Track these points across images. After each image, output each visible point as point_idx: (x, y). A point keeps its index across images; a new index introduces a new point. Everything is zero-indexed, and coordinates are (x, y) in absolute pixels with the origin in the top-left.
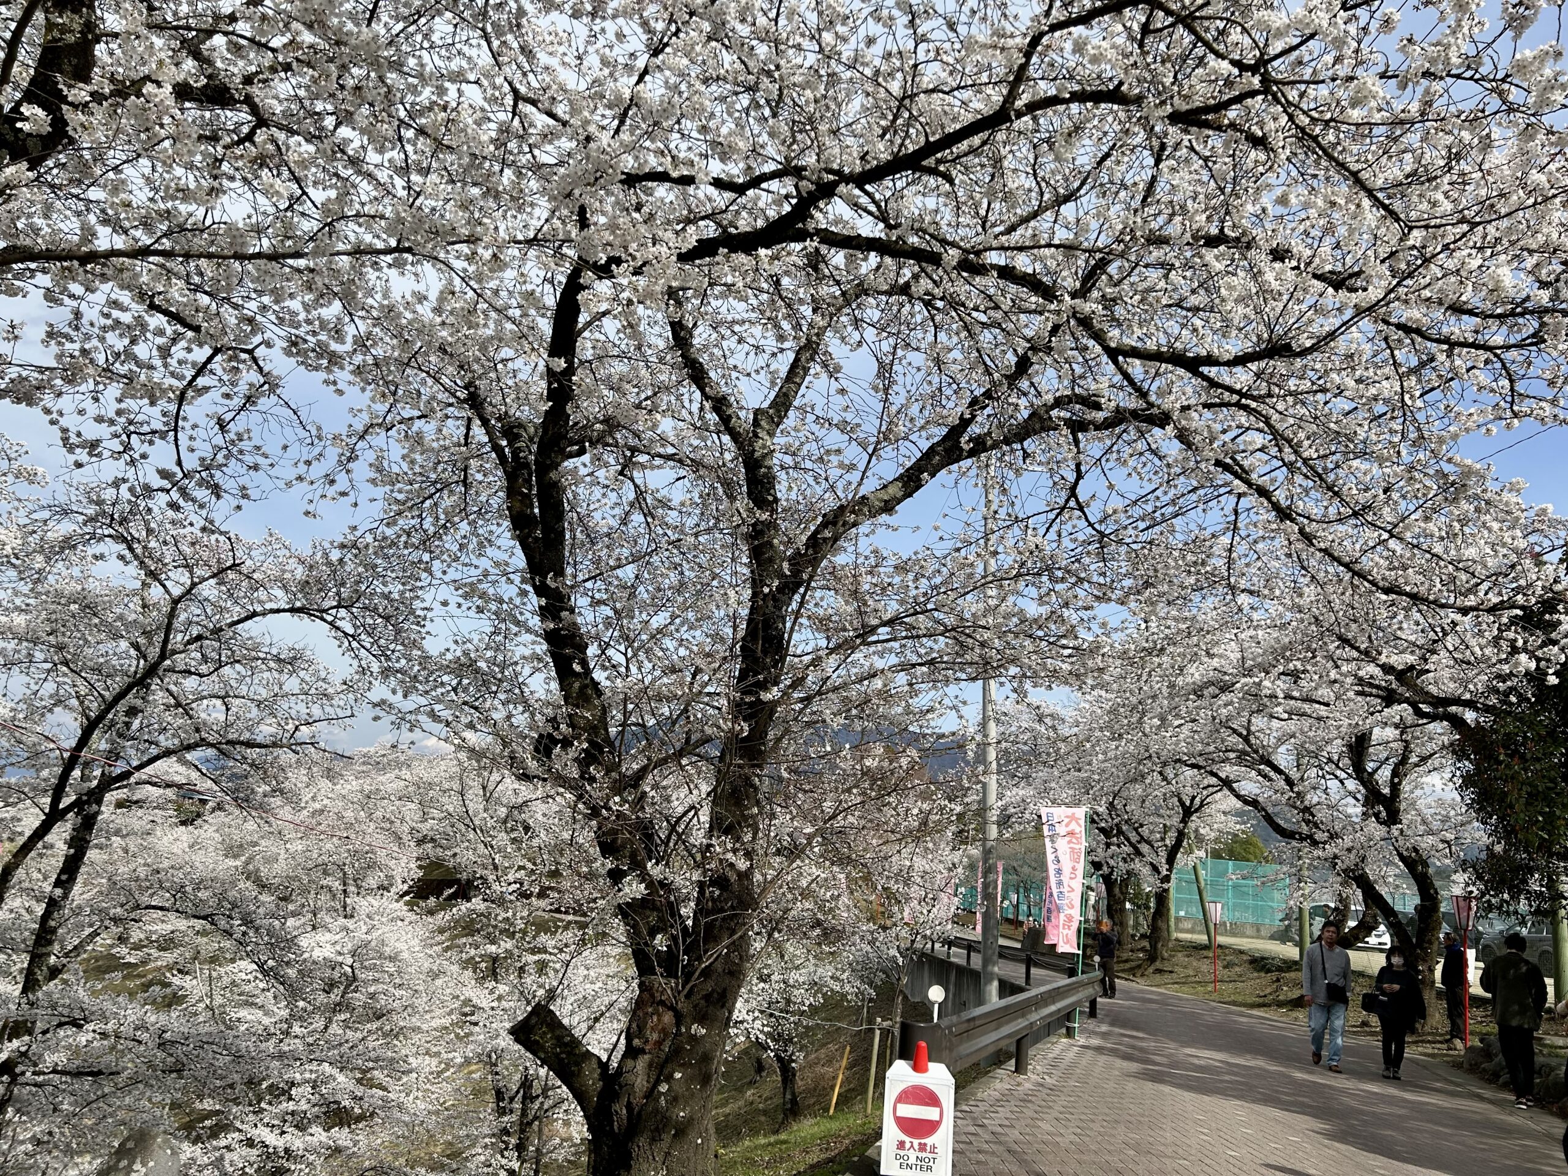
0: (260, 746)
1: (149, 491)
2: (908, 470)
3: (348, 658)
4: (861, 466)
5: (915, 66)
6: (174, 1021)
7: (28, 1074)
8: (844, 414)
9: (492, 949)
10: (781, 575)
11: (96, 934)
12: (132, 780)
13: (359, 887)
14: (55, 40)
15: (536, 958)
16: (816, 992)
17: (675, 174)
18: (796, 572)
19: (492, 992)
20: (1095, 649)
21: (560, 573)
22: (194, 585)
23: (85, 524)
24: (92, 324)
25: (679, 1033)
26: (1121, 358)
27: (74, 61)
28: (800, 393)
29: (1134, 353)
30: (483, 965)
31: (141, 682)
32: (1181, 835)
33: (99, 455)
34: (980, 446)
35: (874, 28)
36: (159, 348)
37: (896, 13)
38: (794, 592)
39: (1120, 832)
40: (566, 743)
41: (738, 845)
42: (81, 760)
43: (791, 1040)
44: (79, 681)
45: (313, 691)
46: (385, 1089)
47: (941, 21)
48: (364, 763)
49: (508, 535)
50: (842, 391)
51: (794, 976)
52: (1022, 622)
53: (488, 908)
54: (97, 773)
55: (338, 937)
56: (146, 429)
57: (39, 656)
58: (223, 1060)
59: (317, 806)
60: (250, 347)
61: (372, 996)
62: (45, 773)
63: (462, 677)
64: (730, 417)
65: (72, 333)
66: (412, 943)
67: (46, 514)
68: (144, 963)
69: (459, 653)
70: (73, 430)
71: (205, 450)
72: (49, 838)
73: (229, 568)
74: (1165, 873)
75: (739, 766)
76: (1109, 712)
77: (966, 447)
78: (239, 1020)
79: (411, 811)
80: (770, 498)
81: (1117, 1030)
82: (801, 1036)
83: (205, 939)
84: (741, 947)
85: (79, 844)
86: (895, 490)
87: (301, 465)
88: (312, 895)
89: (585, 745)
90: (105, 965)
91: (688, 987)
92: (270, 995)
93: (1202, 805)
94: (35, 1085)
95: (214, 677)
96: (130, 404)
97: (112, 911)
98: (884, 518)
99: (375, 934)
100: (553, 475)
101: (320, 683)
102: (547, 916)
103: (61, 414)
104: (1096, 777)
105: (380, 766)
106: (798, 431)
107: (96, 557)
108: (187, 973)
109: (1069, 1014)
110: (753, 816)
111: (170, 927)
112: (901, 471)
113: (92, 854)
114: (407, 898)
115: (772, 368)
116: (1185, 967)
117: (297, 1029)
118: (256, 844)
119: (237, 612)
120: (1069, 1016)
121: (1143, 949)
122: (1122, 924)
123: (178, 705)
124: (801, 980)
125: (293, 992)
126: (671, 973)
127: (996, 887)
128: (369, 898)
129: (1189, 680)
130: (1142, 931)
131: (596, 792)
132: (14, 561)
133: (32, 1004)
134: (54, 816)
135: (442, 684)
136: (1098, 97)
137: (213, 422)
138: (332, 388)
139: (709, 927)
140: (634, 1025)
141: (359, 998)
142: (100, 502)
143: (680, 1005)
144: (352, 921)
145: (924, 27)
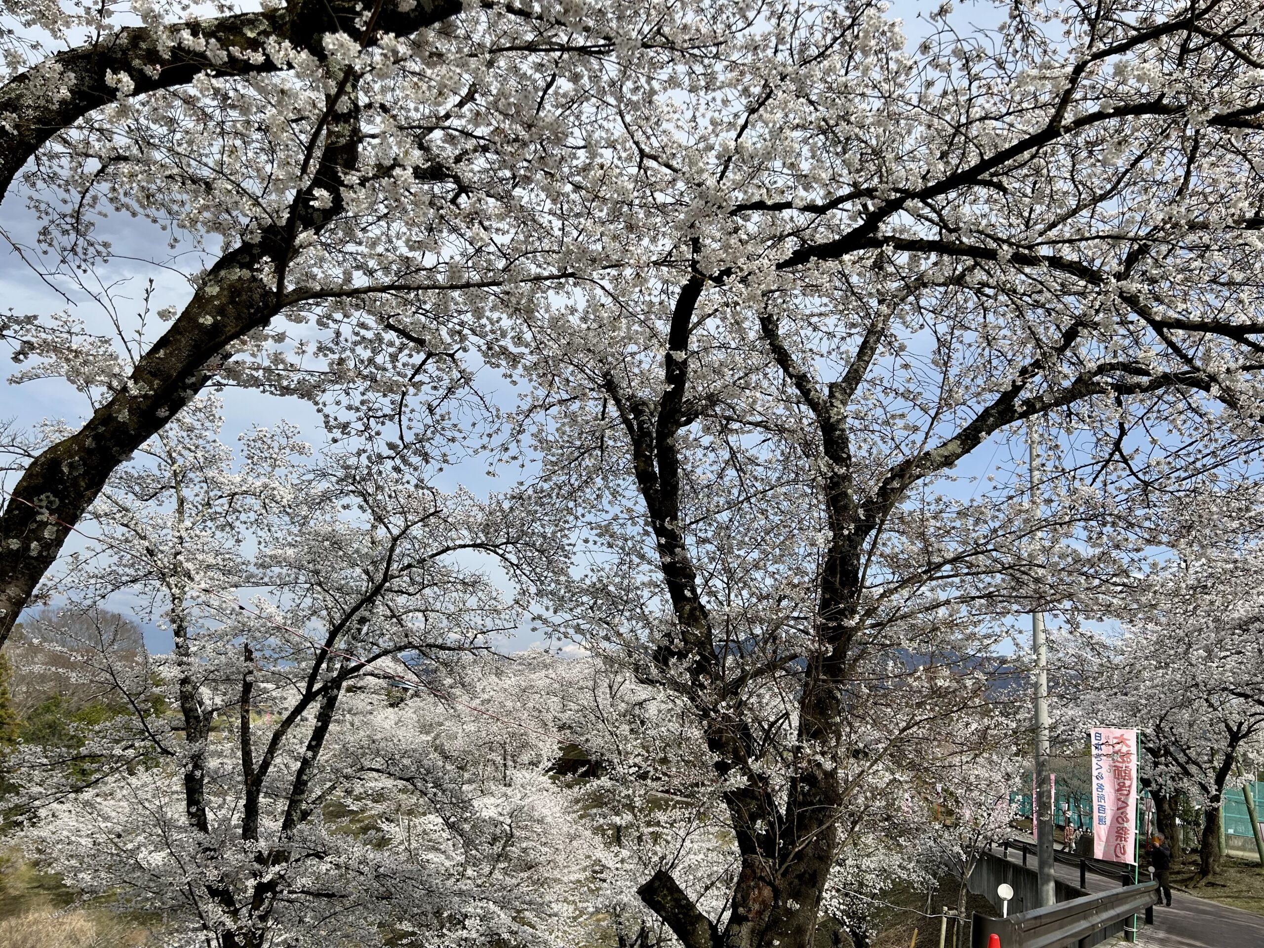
0: (449, 649)
1: (380, 458)
2: (965, 430)
3: (513, 583)
4: (925, 428)
5: (970, 100)
6: (384, 858)
7: (285, 892)
8: (907, 385)
9: (617, 820)
10: (856, 519)
11: (333, 788)
12: (361, 672)
13: (515, 762)
14: (333, 143)
15: (651, 829)
16: (886, 878)
17: (769, 203)
18: (870, 516)
19: (616, 855)
20: (1144, 587)
21: (674, 518)
22: (408, 527)
23: (337, 483)
24: (346, 340)
25: (776, 906)
26: (1165, 330)
27: (345, 156)
28: (868, 369)
29: (1178, 324)
30: (610, 832)
31: (369, 599)
32: (1229, 760)
33: (349, 433)
34: (1031, 407)
35: (932, 73)
36: (391, 355)
37: (953, 60)
38: (867, 533)
39: (1167, 753)
40: (682, 655)
41: (826, 749)
42: (328, 656)
43: (864, 918)
44: (328, 598)
45: (487, 607)
46: (533, 927)
47: (991, 61)
48: (520, 664)
49: (634, 487)
50: (906, 366)
51: (866, 863)
52: (1076, 562)
53: (613, 785)
54: (338, 666)
55: (499, 801)
56: (380, 414)
57: (302, 578)
58: (419, 893)
59: (486, 696)
60: (451, 352)
61: (524, 850)
62: (303, 665)
63: (597, 598)
64: (809, 390)
65: (334, 347)
66: (554, 810)
67: (311, 476)
68: (363, 811)
69: (595, 580)
70: (332, 415)
71: (419, 428)
72: (304, 713)
73: (432, 514)
74: (1214, 793)
75: (824, 681)
76: (1156, 643)
77: (1019, 410)
78: (428, 861)
79: (554, 702)
80: (845, 456)
81: (1174, 938)
82: (873, 916)
83: (405, 796)
84: (828, 835)
85: (324, 718)
86: (955, 447)
87: (485, 437)
88: (481, 767)
89: (698, 658)
90: (338, 812)
91: (784, 867)
92: (451, 843)
93: (1249, 731)
94: (288, 901)
95: (418, 596)
96: (370, 395)
97: (345, 771)
98: (946, 470)
99: (527, 801)
100: (670, 441)
101: (493, 601)
102: (660, 795)
103: (325, 405)
104: (1143, 701)
105: (531, 665)
106: (867, 399)
107: (344, 507)
108: (392, 821)
109: (1127, 919)
110: (835, 724)
111: (380, 785)
112: (959, 430)
113: (332, 727)
114: (551, 773)
115: (842, 350)
116: (1238, 882)
117: (470, 872)
118: (441, 724)
119: (435, 547)
120: (1126, 921)
121: (1194, 863)
122: (1172, 838)
123: (393, 616)
124: (872, 866)
125: (468, 843)
126: (769, 854)
127: (1050, 797)
128: (524, 772)
129: (1236, 615)
130: (1192, 845)
131: (706, 696)
132: (288, 510)
133: (289, 838)
134: (309, 697)
135: (583, 604)
136: (1138, 110)
137: (424, 408)
138: (509, 380)
139: (801, 816)
140: (739, 896)
141: (514, 851)
142: (347, 467)
143: (777, 882)
144: (510, 789)
145: (976, 69)
